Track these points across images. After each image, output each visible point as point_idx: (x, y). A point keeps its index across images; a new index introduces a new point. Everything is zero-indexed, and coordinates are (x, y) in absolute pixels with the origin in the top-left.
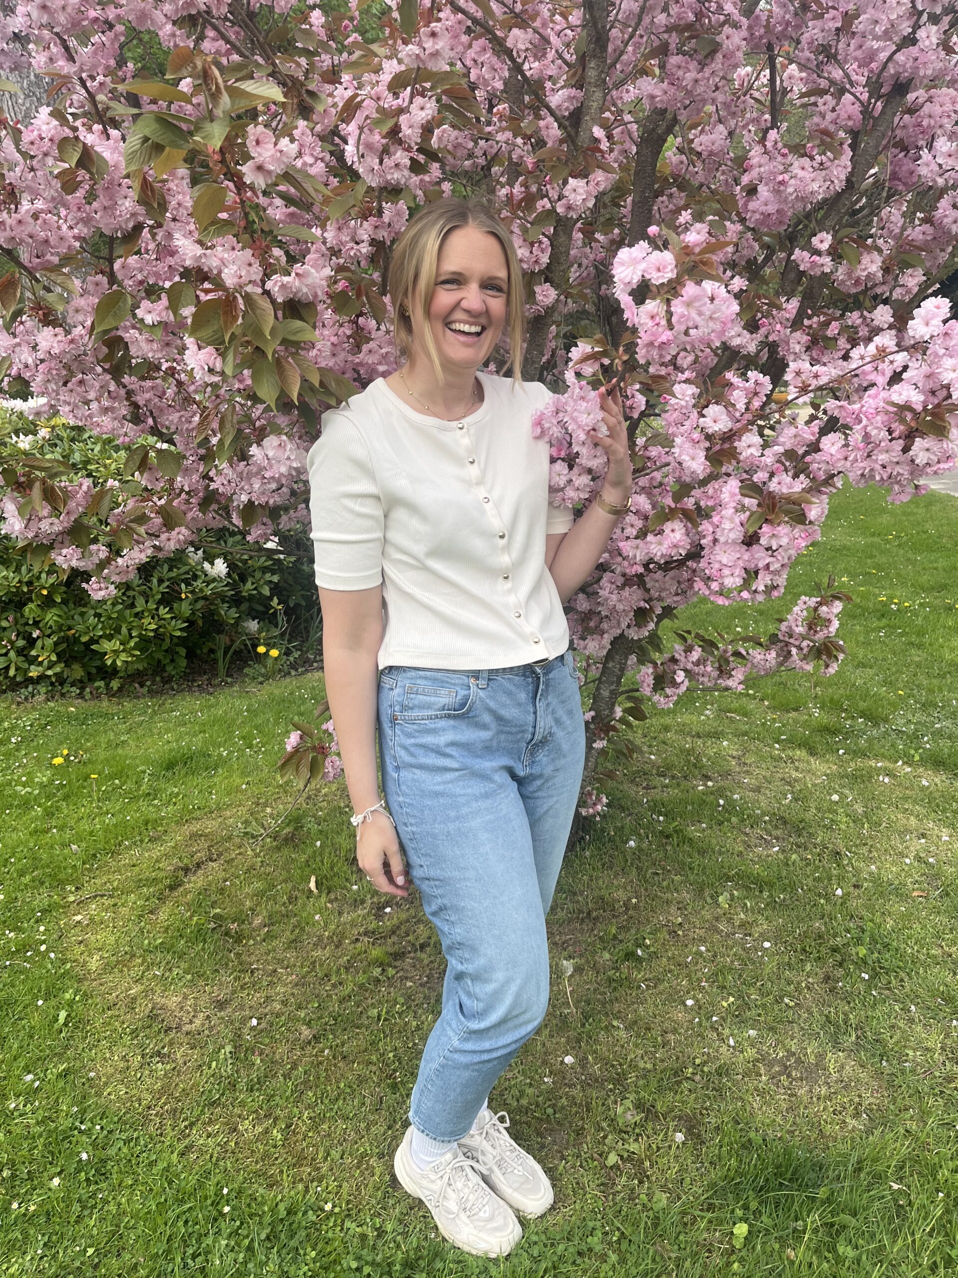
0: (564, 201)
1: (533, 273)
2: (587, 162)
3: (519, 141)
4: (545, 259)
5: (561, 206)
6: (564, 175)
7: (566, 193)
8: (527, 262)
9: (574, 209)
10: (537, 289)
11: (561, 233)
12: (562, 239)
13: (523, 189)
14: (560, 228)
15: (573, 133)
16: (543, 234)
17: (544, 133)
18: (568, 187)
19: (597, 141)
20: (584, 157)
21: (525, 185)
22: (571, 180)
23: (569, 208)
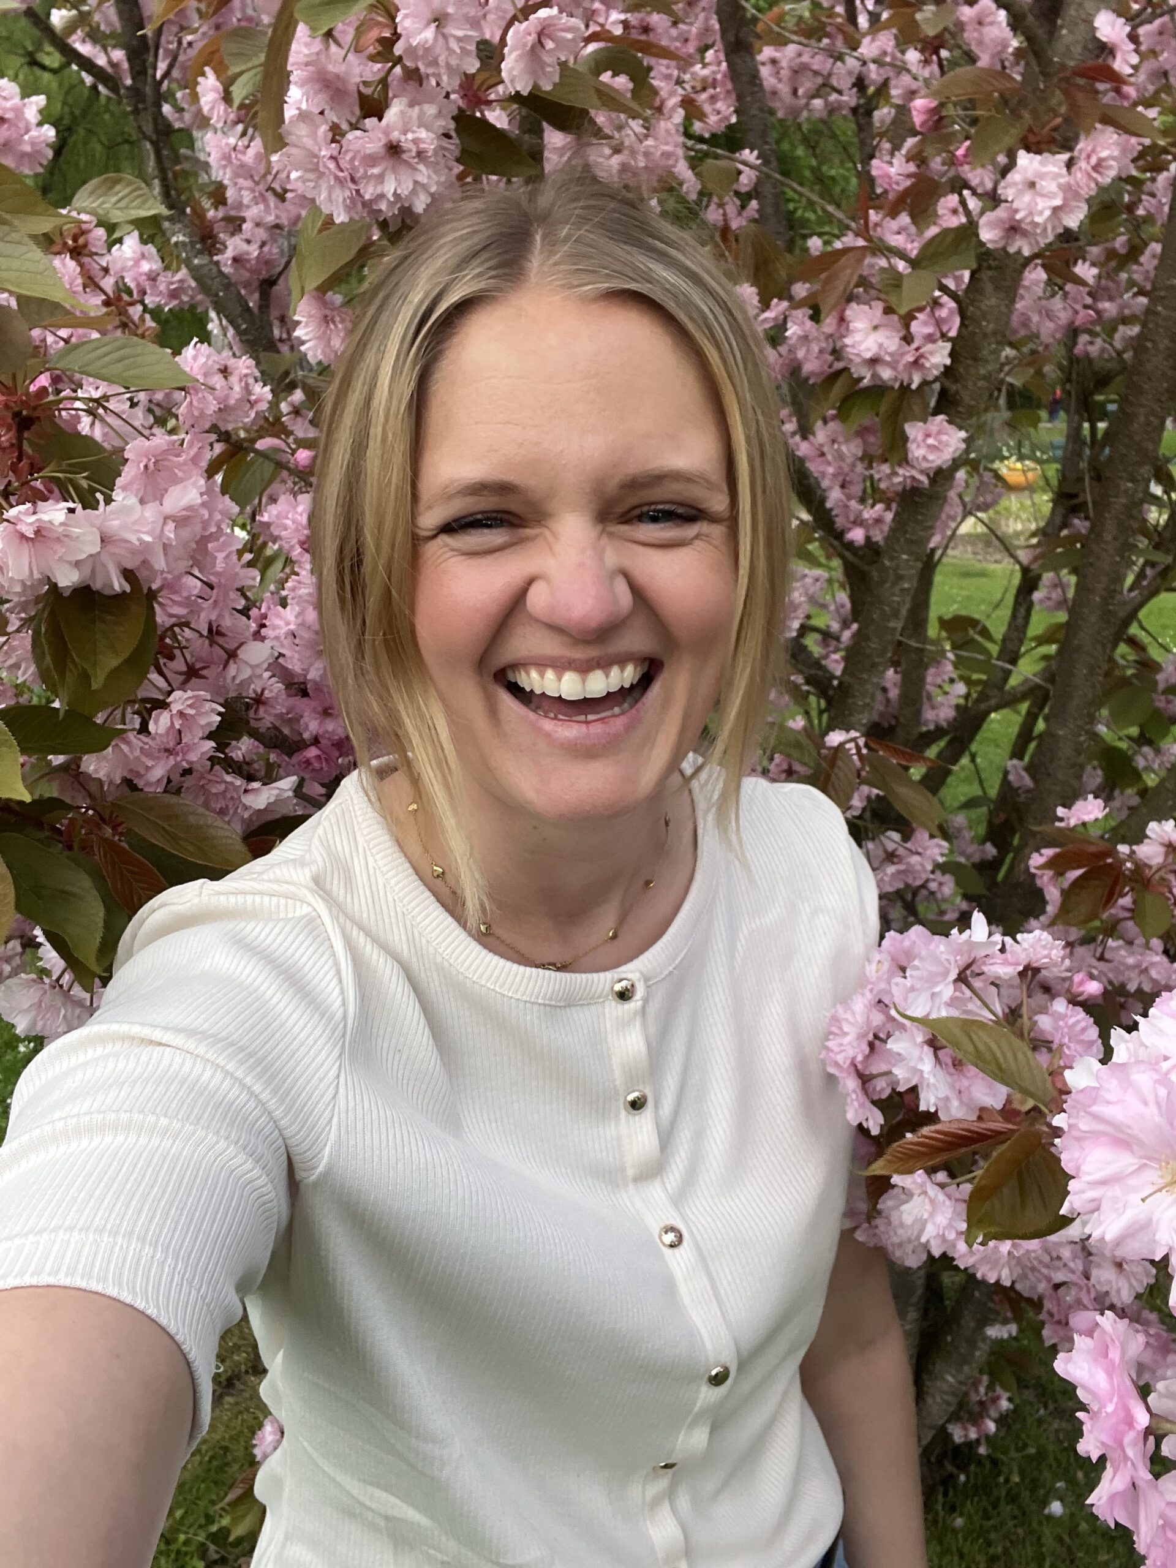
0: (1001, 212)
1: (905, 389)
2: (1073, 106)
3: (913, 56)
4: (939, 357)
5: (992, 225)
6: (1009, 140)
7: (1007, 191)
8: (893, 365)
9: (1025, 234)
10: (914, 430)
11: (988, 287)
12: (991, 301)
13: (912, 168)
14: (986, 274)
15: (1040, 33)
16: (944, 288)
17: (970, 35)
18: (1014, 176)
19: (1106, 50)
20: (1066, 93)
21: (918, 158)
22: (1024, 159)
23: (1013, 229)
